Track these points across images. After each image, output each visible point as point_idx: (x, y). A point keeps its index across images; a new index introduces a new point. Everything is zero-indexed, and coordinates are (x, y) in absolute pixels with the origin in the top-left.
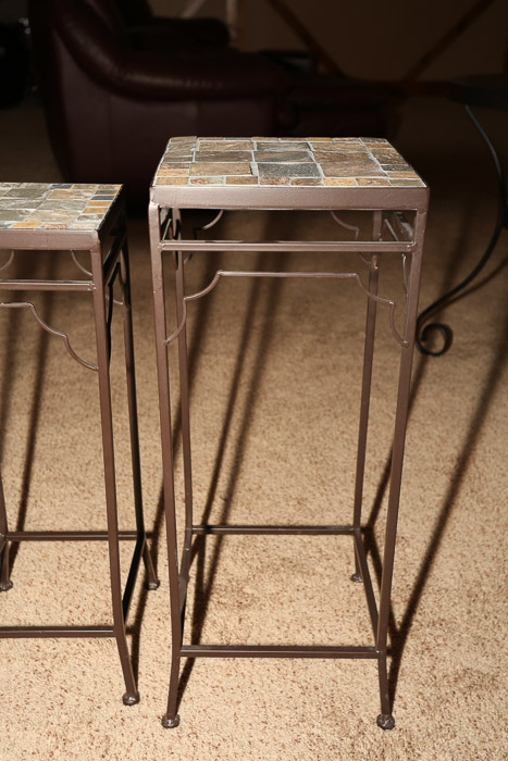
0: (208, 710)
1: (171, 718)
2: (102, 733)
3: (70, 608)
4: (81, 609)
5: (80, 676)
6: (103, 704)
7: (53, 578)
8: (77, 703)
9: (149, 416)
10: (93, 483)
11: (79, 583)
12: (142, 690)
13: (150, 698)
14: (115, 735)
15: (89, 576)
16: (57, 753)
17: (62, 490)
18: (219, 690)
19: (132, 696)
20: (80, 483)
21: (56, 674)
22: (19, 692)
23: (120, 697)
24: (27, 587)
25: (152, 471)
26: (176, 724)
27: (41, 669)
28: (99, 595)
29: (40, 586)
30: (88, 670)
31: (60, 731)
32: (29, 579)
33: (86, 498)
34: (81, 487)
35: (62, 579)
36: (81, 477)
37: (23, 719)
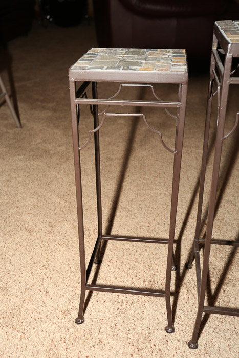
0: (213, 341)
1: (193, 343)
2: (157, 347)
3: (132, 276)
4: (137, 277)
5: (141, 314)
6: (155, 331)
7: (121, 260)
8: (141, 329)
9: (160, 178)
10: (136, 211)
11: (135, 263)
12: (176, 326)
13: (180, 330)
14: (164, 348)
15: (139, 260)
18: (217, 330)
19: (170, 328)
20: (129, 210)
21: (129, 312)
22: (111, 319)
23: (164, 328)
24: (108, 263)
25: (165, 207)
26: (196, 347)
27: (121, 308)
28: (146, 271)
29: (115, 263)
30: (145, 311)
31: (135, 344)
32: (109, 259)
33: (133, 219)
34: (130, 213)
35: (126, 260)
36: (129, 208)
37: (115, 334)
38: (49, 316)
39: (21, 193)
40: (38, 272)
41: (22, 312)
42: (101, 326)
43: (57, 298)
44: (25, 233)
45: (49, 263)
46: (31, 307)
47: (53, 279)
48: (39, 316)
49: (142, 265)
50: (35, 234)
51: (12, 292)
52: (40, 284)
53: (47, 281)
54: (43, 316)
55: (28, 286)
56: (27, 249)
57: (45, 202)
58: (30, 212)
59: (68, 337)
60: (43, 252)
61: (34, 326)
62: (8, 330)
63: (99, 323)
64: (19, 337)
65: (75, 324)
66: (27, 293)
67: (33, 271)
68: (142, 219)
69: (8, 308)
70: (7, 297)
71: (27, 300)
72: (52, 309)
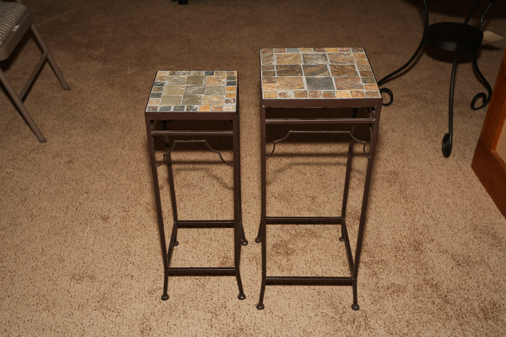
0: (276, 302)
1: (260, 306)
2: (231, 311)
3: (207, 254)
4: (213, 255)
5: (217, 287)
6: (230, 299)
8: (218, 299)
10: (208, 188)
12: (246, 293)
13: (250, 297)
14: (237, 312)
15: (213, 238)
16: (213, 319)
17: (193, 192)
18: (280, 293)
19: (242, 296)
20: (201, 187)
21: (207, 286)
22: (192, 294)
23: (236, 296)
24: (185, 244)
26: (263, 308)
27: (199, 284)
28: (220, 248)
30: (221, 284)
31: (213, 311)
32: (186, 240)
33: (205, 196)
34: (202, 190)
35: (201, 240)
36: (201, 185)
37: (196, 305)
38: (137, 296)
39: (87, 176)
40: (120, 258)
41: (113, 296)
42: (184, 300)
43: (142, 281)
44: (101, 221)
45: (129, 248)
46: (120, 290)
47: (135, 264)
48: (129, 297)
49: (216, 243)
50: (111, 221)
51: (101, 279)
52: (125, 270)
53: (130, 266)
54: (133, 297)
55: (114, 272)
56: (106, 237)
57: (114, 184)
58: (101, 197)
59: (156, 312)
60: (122, 239)
61: (126, 306)
62: (105, 311)
63: (182, 298)
64: (115, 316)
65: (162, 301)
66: (114, 279)
67: (116, 257)
68: (214, 196)
69: (100, 293)
70: (97, 283)
71: (116, 285)
72: (139, 290)
